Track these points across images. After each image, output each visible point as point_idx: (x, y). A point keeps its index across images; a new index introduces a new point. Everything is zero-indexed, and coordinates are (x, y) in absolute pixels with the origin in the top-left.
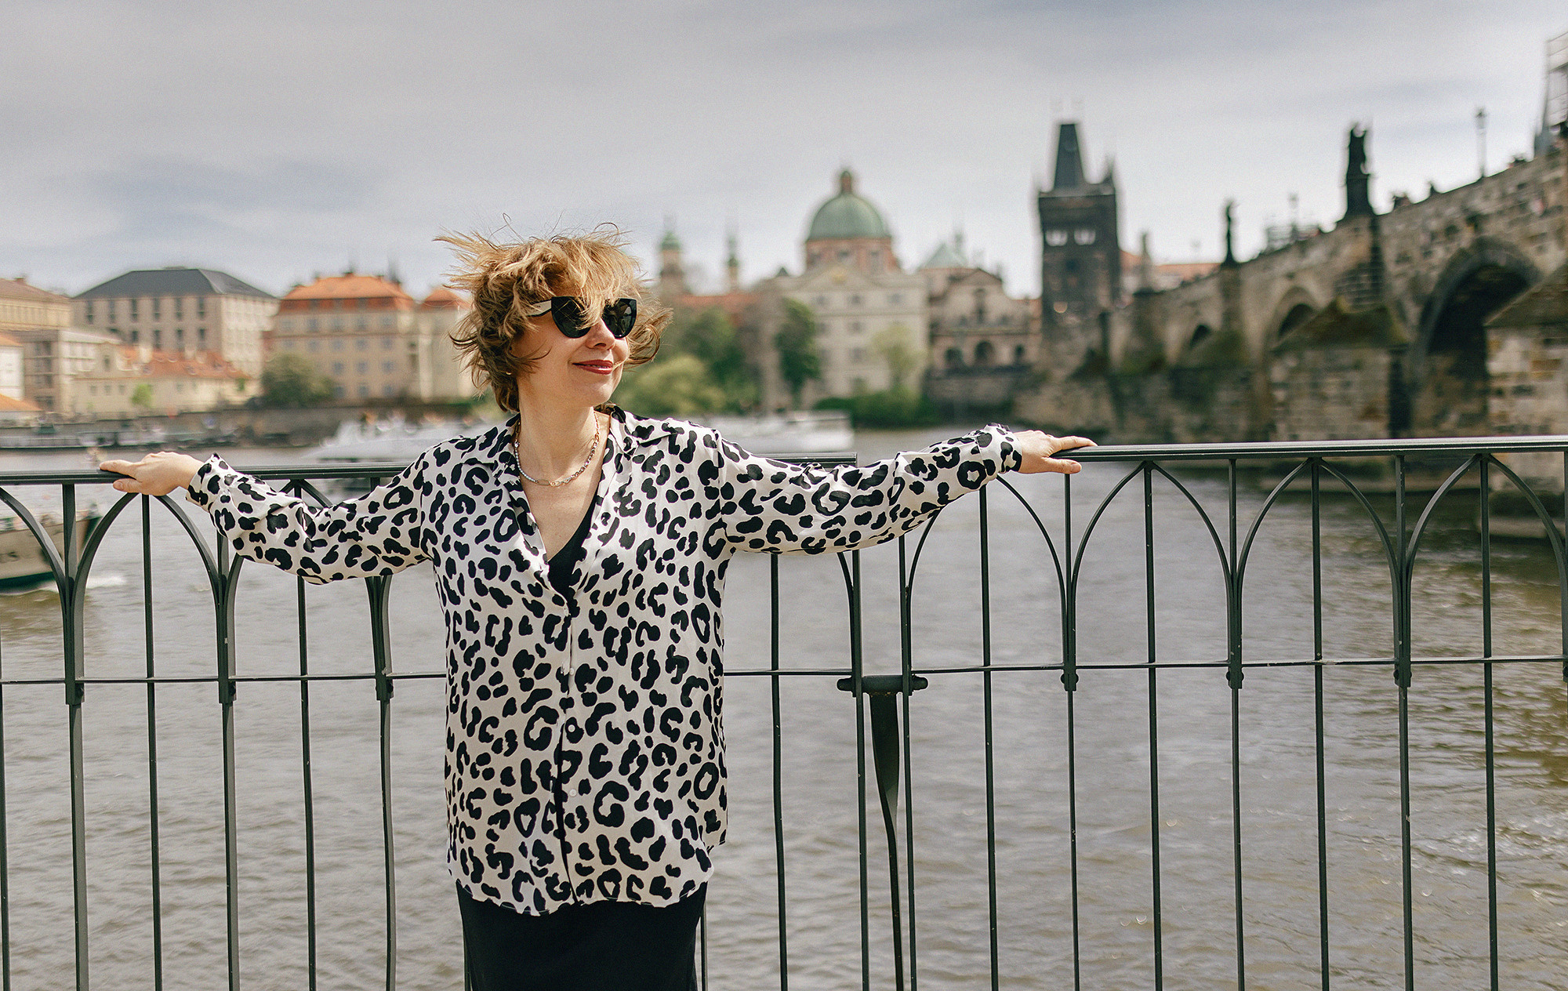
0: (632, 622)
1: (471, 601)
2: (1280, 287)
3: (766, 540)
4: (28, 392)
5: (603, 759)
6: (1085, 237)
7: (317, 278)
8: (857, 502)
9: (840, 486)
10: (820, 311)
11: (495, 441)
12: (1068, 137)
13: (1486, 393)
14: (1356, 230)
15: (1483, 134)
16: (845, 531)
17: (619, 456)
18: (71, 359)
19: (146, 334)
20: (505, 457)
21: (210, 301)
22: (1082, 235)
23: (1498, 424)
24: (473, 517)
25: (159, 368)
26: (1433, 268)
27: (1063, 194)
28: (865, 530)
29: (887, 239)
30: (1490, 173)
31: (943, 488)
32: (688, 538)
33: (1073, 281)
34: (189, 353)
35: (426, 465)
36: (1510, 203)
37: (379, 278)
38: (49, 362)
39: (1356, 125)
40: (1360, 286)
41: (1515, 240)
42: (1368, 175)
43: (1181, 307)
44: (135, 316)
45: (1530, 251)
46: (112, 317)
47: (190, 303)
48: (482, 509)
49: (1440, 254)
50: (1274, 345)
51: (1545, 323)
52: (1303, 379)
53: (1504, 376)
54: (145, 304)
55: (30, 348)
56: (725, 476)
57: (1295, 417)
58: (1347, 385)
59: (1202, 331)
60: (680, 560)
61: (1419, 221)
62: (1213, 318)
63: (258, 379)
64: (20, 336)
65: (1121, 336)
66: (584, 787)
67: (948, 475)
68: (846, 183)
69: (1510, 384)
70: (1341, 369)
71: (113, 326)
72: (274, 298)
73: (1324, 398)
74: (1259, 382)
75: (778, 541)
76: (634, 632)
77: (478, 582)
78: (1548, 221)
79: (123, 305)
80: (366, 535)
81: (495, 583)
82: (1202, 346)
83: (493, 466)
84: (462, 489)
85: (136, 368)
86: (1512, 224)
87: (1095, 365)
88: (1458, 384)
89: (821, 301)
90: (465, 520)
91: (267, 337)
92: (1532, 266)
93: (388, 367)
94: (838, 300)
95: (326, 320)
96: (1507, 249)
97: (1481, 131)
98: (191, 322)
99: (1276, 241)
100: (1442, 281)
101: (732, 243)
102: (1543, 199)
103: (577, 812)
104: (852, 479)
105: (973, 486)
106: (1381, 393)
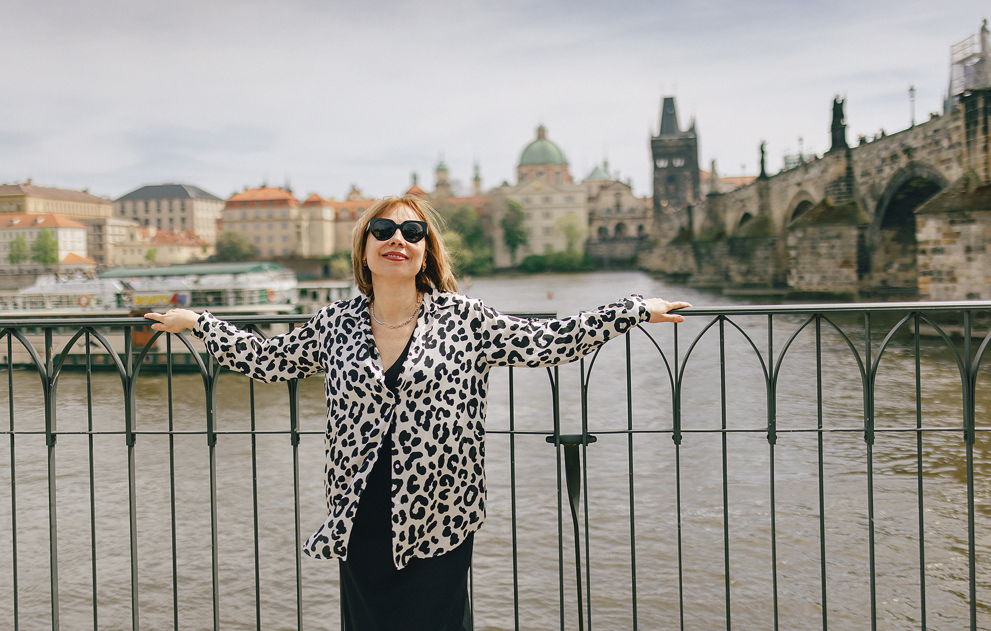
0: (433, 408)
1: (343, 393)
2: (793, 191)
3: (507, 362)
4: (90, 253)
5: (415, 483)
6: (678, 163)
7: (246, 190)
8: (558, 341)
9: (549, 332)
10: (526, 206)
11: (360, 304)
12: (669, 104)
13: (915, 252)
14: (838, 157)
15: (913, 101)
16: (552, 357)
17: (427, 314)
18: (112, 235)
19: (153, 221)
20: (365, 315)
21: (188, 202)
22: (677, 161)
23: (922, 270)
24: (346, 346)
25: (160, 239)
26: (884, 179)
27: (666, 138)
28: (563, 357)
29: (565, 165)
30: (917, 123)
31: (606, 333)
32: (466, 363)
33: (672, 188)
34: (176, 231)
35: (322, 317)
36: (929, 141)
37: (280, 189)
38: (100, 237)
39: (838, 96)
40: (840, 190)
41: (932, 162)
42: (845, 125)
43: (735, 202)
44: (147, 211)
45: (941, 169)
46: (135, 212)
47: (177, 203)
48: (351, 342)
49: (888, 171)
50: (789, 224)
51: (951, 211)
52: (807, 244)
53: (926, 242)
54: (153, 204)
55: (91, 229)
56: (485, 326)
57: (802, 266)
58: (833, 247)
59: (747, 216)
60: (462, 375)
61: (875, 152)
62: (753, 209)
63: (214, 246)
64: (85, 222)
65: (699, 220)
66: (404, 499)
67: (609, 326)
68: (541, 133)
69: (930, 247)
70: (829, 238)
71: (135, 216)
72: (223, 200)
73: (819, 255)
74: (780, 246)
75: (514, 362)
76: (434, 413)
77: (348, 383)
78: (951, 151)
79: (141, 205)
80: (288, 354)
81: (357, 384)
82: (747, 225)
83: (358, 319)
84: (341, 330)
85: (147, 240)
86: (930, 153)
87: (685, 236)
88: (899, 247)
89: (527, 200)
90: (341, 347)
91: (219, 222)
92: (943, 178)
93: (285, 238)
94: (537, 200)
95: (251, 212)
96: (927, 168)
97: (912, 99)
98: (177, 214)
99: (790, 164)
100: (889, 187)
101: (477, 168)
102: (950, 139)
103: (400, 514)
104: (555, 327)
105: (623, 331)
106: (853, 251)
